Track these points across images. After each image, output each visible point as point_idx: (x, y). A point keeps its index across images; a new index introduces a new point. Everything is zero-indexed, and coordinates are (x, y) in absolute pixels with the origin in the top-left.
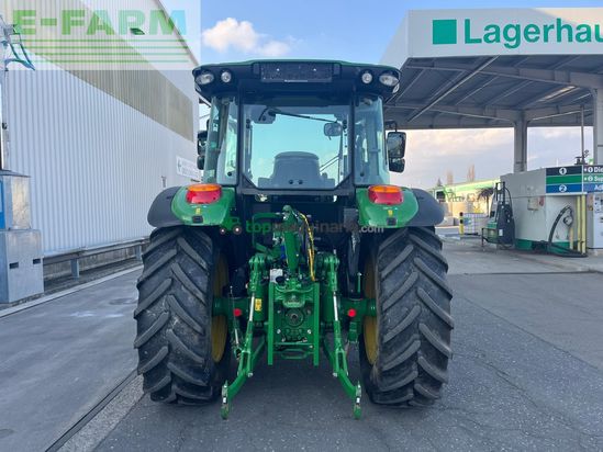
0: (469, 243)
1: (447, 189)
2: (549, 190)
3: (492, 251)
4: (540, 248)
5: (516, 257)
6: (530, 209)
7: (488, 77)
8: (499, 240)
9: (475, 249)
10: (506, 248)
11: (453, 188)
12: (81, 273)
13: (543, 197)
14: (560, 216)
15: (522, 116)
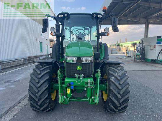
0: (130, 59)
1: (120, 44)
2: (158, 43)
3: (138, 62)
4: (154, 62)
5: (146, 64)
6: (150, 49)
7: (140, 6)
8: (140, 59)
9: (132, 61)
10: (142, 61)
11: (122, 44)
12: (2, 69)
13: (155, 46)
14: (161, 51)
15: (147, 21)
